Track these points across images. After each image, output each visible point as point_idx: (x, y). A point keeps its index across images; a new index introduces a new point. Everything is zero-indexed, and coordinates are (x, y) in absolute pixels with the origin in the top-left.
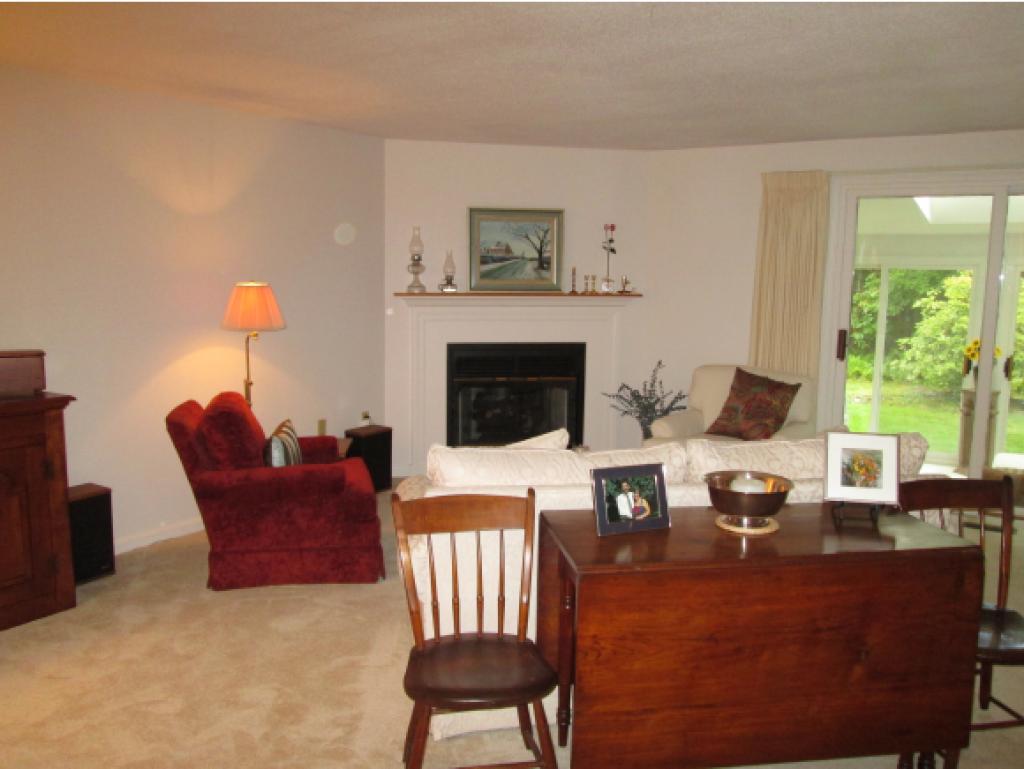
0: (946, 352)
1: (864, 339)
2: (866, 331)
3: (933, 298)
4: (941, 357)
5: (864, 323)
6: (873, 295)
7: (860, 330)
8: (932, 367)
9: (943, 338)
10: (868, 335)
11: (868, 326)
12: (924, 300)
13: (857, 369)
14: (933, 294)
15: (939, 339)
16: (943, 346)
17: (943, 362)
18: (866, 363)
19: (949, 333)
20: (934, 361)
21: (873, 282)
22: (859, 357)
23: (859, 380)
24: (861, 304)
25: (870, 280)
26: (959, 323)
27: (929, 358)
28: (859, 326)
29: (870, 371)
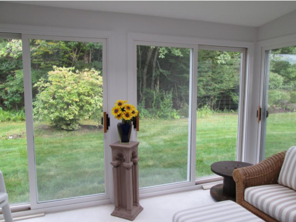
0: (53, 108)
1: (9, 104)
2: (10, 100)
3: (42, 82)
4: (52, 110)
5: (9, 97)
6: (11, 84)
7: (7, 100)
8: (48, 116)
9: (52, 101)
10: (11, 101)
11: (11, 98)
12: (39, 83)
13: (8, 117)
14: (42, 80)
15: (50, 102)
16: (52, 105)
17: (52, 113)
18: (12, 114)
19: (54, 98)
20: (49, 113)
21: (10, 78)
22: (8, 112)
23: (10, 122)
24: (6, 89)
25: (9, 78)
26: (58, 93)
27: (46, 112)
28: (6, 98)
29: (14, 117)
